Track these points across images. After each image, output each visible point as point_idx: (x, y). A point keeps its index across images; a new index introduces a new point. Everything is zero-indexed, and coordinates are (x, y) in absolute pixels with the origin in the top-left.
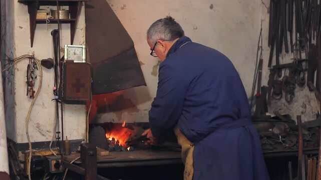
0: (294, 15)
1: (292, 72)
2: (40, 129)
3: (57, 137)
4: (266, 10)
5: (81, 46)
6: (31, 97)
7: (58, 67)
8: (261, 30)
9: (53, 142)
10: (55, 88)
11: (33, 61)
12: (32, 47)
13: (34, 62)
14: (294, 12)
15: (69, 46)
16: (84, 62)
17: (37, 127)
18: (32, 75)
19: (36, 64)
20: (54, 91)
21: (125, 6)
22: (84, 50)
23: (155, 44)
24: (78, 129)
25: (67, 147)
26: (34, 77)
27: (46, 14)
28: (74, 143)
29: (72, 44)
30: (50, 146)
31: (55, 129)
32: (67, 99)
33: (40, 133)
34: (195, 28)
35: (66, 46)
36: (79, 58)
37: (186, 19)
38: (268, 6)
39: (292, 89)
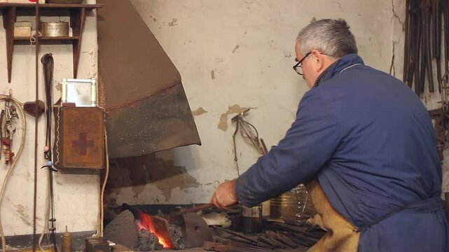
0: (443, 33)
1: (440, 124)
2: (23, 215)
3: (50, 227)
4: (400, 27)
5: (90, 81)
6: (7, 162)
7: (53, 113)
8: (393, 57)
9: (45, 235)
10: (47, 148)
11: (10, 104)
12: (10, 82)
13: (12, 107)
14: (443, 28)
15: (69, 80)
16: (93, 105)
17: (19, 211)
18: (9, 127)
19: (15, 110)
20: (46, 153)
21: (175, 20)
22: (93, 87)
23: (307, 55)
24: (87, 214)
25: (67, 243)
26: (11, 131)
27: (29, 28)
28: (80, 237)
29: (75, 77)
30: (40, 241)
31: (48, 214)
32: (65, 166)
33: (24, 220)
34: (288, 55)
35: (64, 80)
36: (85, 99)
37: (272, 41)
38: (403, 19)
39: (440, 149)
